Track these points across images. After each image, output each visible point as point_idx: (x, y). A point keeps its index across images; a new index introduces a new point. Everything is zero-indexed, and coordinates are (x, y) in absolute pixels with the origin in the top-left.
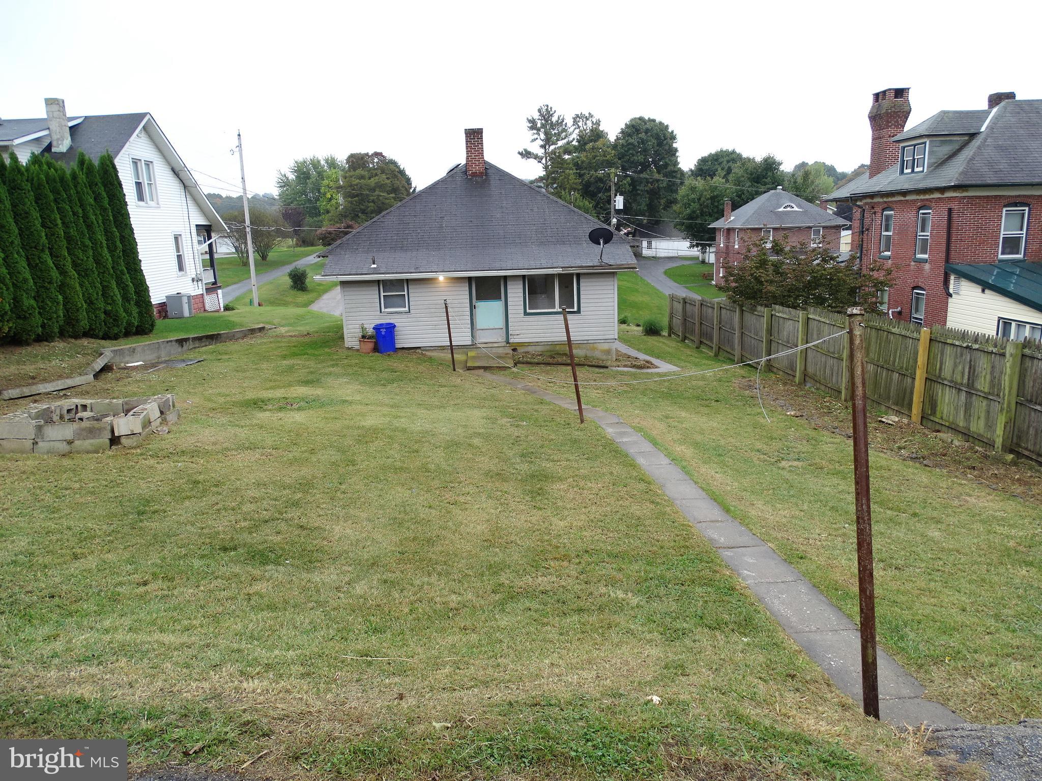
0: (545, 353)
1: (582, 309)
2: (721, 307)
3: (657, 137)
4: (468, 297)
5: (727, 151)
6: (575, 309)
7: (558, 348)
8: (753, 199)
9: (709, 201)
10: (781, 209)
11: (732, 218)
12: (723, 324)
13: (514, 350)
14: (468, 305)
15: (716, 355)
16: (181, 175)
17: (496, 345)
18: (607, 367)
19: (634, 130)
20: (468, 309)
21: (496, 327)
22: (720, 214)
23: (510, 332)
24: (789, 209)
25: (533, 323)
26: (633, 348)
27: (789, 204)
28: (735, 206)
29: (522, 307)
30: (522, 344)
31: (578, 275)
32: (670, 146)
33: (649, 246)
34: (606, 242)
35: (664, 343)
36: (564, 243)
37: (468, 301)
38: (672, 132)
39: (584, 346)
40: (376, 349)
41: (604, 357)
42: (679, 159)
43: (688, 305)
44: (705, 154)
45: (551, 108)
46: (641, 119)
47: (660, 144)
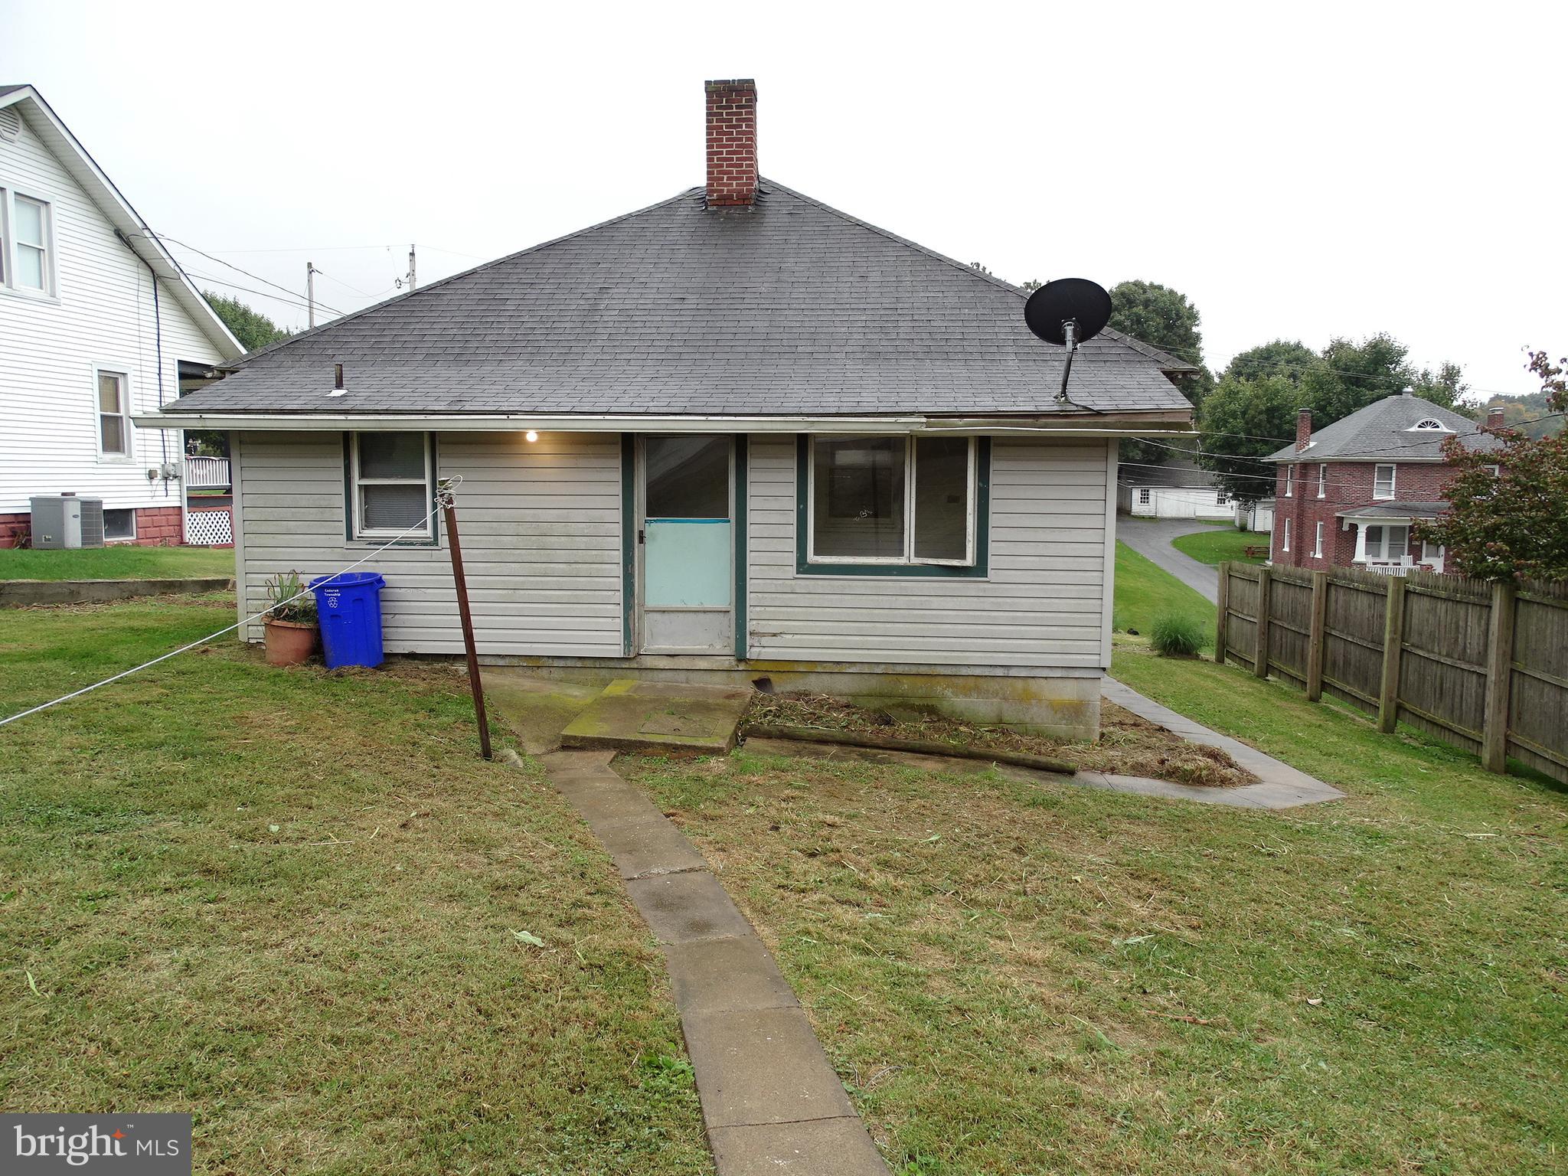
0: (862, 701)
1: (992, 562)
2: (1407, 592)
3: (1165, 313)
4: (618, 502)
5: (1287, 344)
6: (969, 561)
7: (905, 685)
8: (1350, 413)
9: (1264, 417)
10: (1414, 429)
11: (1312, 444)
12: (1415, 639)
13: (762, 684)
14: (618, 529)
15: (1388, 728)
16: (139, 244)
17: (702, 664)
18: (1071, 773)
19: (1124, 301)
20: (618, 542)
21: (708, 606)
22: (1290, 437)
23: (750, 626)
24: (1429, 429)
25: (826, 600)
26: (1140, 690)
27: (1429, 419)
28: (1316, 426)
29: (792, 545)
30: (788, 667)
31: (985, 445)
32: (1188, 330)
33: (1145, 499)
34: (1082, 336)
35: (1215, 679)
36: (947, 356)
37: (618, 516)
38: (1192, 307)
39: (994, 685)
40: (316, 653)
41: (1062, 728)
42: (1202, 354)
43: (1279, 589)
44: (1247, 348)
45: (984, 269)
46: (1137, 284)
47: (1169, 327)
